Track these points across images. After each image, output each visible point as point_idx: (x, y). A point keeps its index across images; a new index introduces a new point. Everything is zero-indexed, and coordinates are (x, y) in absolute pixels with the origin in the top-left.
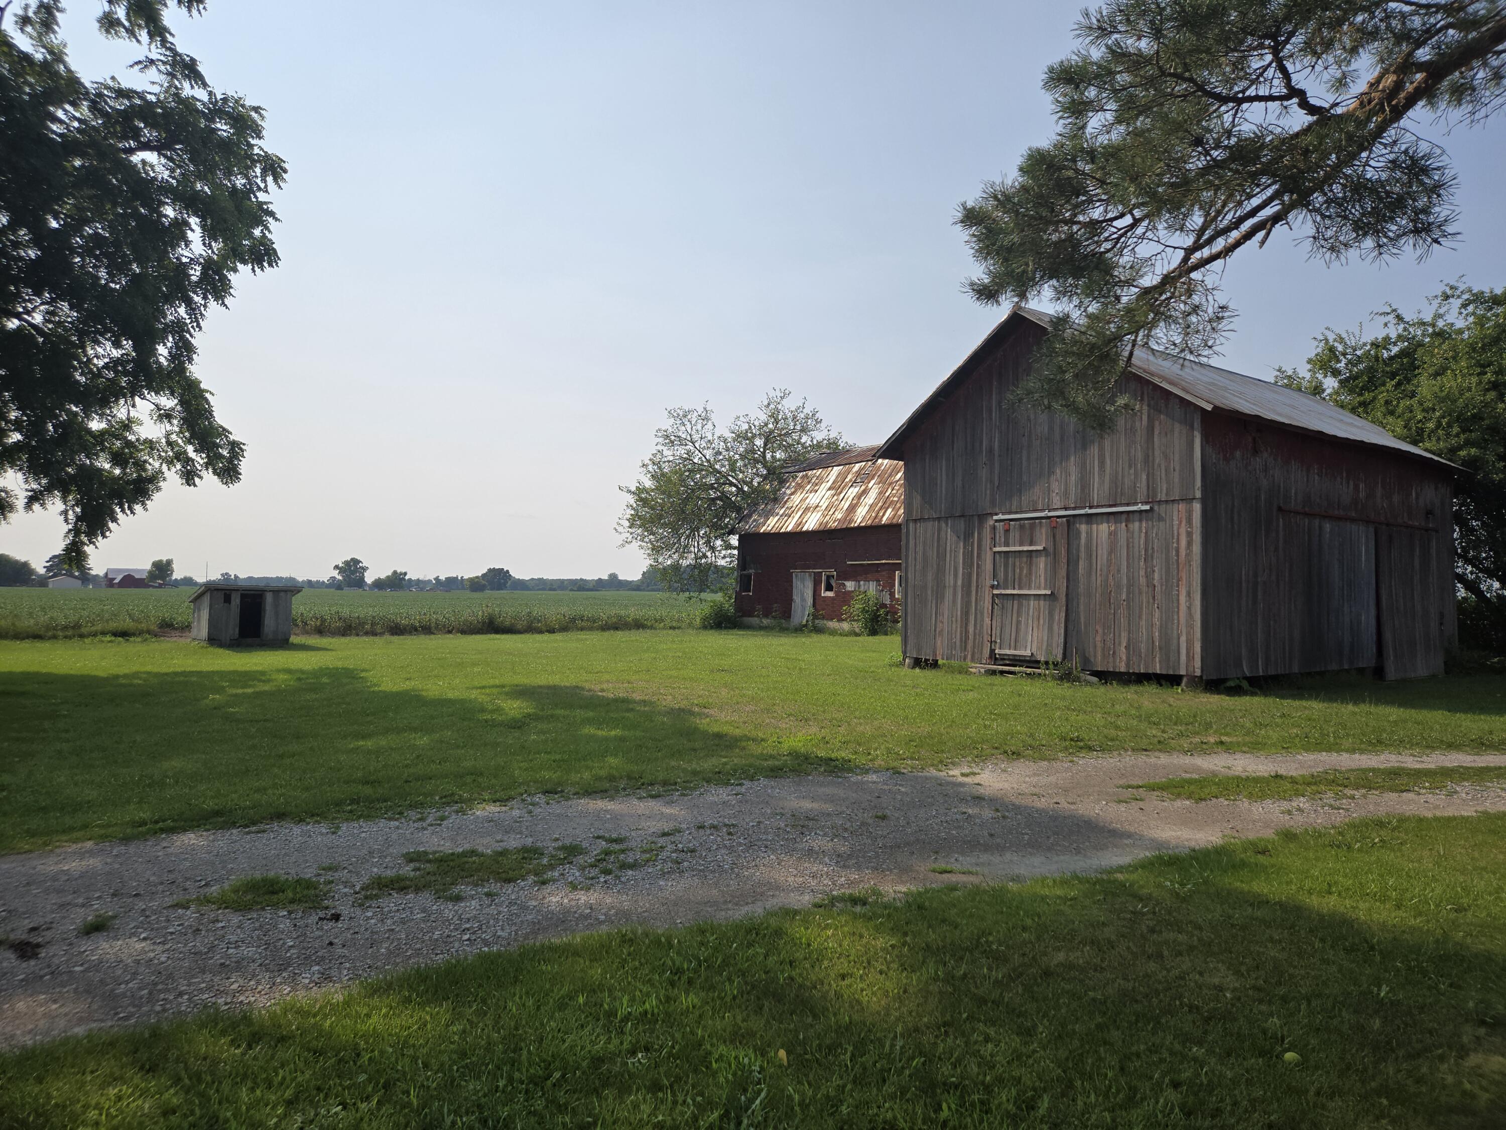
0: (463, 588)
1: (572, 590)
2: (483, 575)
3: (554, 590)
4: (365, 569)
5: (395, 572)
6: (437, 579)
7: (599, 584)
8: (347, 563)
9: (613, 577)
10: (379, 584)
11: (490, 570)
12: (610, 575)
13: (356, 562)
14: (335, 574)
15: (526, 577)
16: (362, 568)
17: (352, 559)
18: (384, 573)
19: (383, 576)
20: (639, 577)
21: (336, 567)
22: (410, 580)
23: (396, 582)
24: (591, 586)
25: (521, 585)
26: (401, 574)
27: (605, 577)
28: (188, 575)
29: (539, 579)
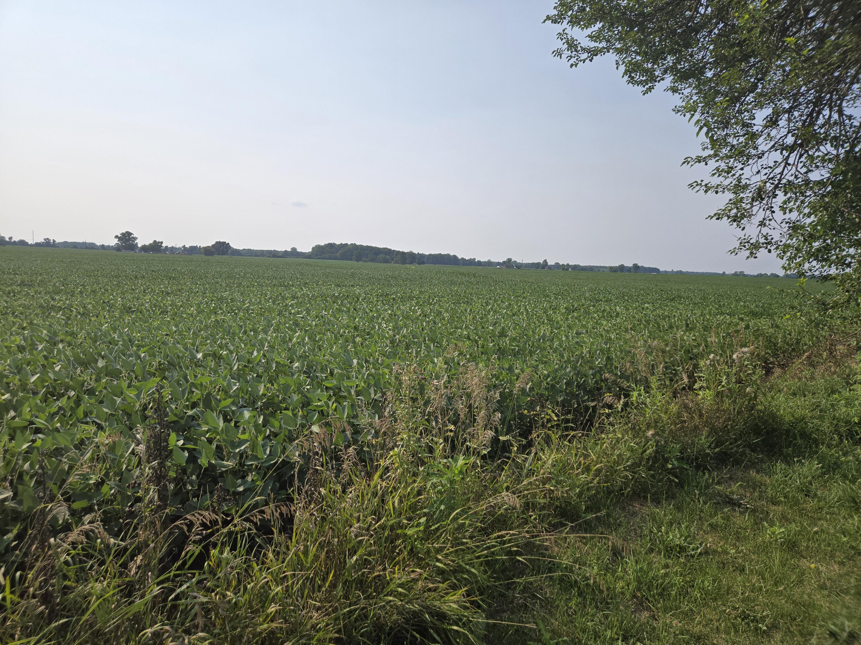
0: (201, 253)
1: (269, 257)
2: (213, 246)
3: (258, 256)
4: (135, 239)
5: (155, 241)
6: (184, 247)
7: (286, 254)
8: (123, 234)
9: (294, 249)
10: (145, 248)
11: (217, 243)
12: (292, 249)
13: (129, 234)
14: (116, 241)
15: (241, 248)
16: (133, 238)
17: (126, 232)
18: (148, 242)
19: (147, 244)
20: (310, 250)
21: (116, 237)
22: (166, 247)
23: (156, 247)
24: (280, 254)
25: (237, 252)
26: (159, 242)
27: (289, 250)
28: (22, 239)
29: (249, 250)
